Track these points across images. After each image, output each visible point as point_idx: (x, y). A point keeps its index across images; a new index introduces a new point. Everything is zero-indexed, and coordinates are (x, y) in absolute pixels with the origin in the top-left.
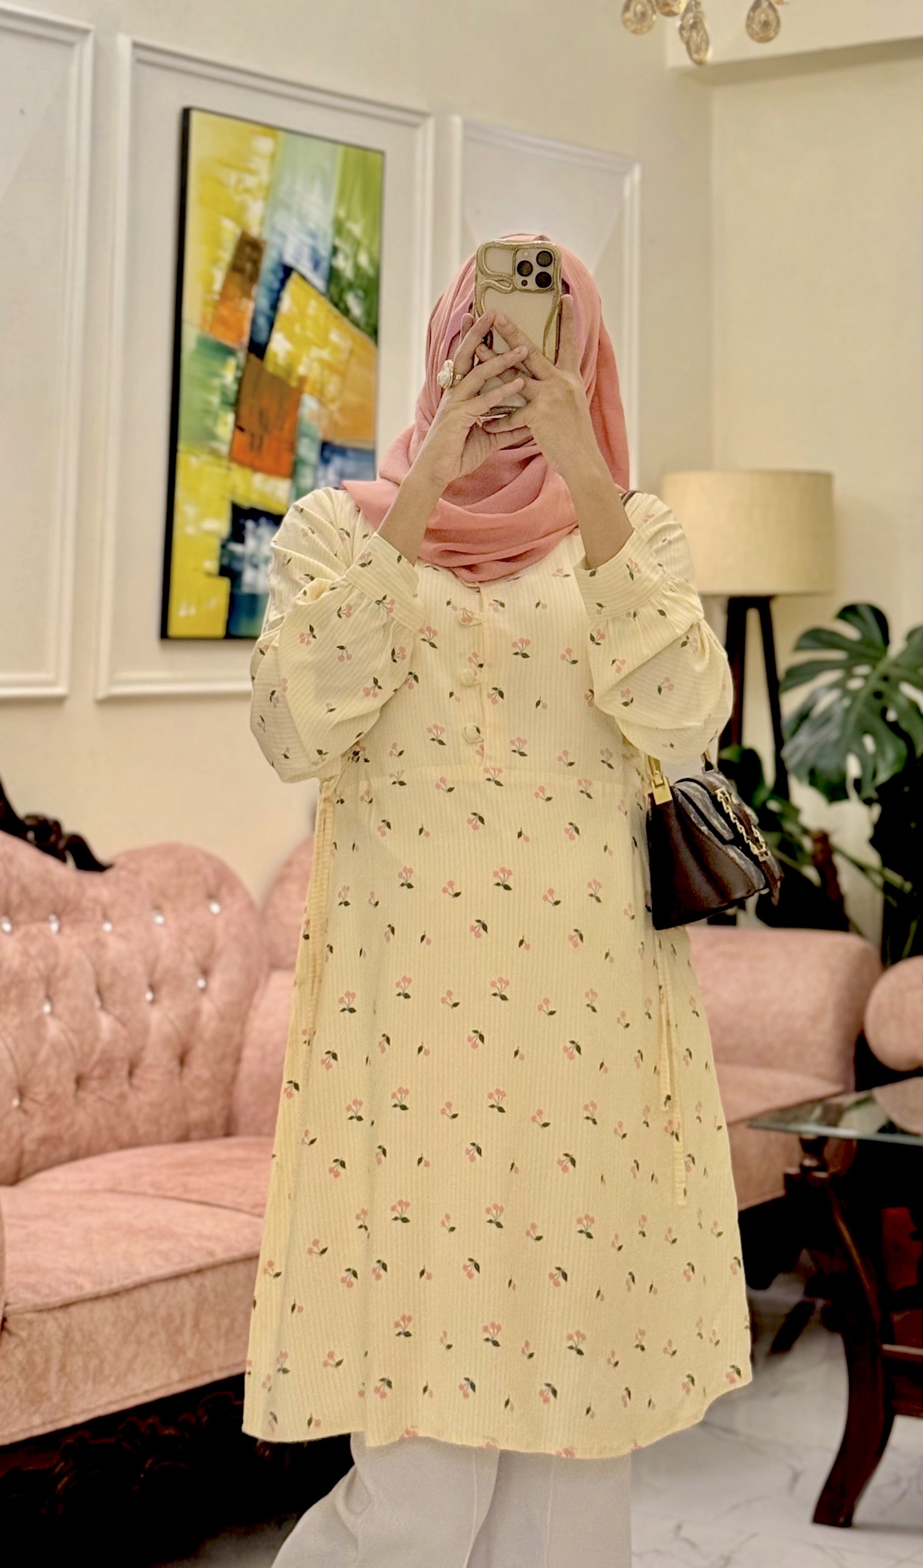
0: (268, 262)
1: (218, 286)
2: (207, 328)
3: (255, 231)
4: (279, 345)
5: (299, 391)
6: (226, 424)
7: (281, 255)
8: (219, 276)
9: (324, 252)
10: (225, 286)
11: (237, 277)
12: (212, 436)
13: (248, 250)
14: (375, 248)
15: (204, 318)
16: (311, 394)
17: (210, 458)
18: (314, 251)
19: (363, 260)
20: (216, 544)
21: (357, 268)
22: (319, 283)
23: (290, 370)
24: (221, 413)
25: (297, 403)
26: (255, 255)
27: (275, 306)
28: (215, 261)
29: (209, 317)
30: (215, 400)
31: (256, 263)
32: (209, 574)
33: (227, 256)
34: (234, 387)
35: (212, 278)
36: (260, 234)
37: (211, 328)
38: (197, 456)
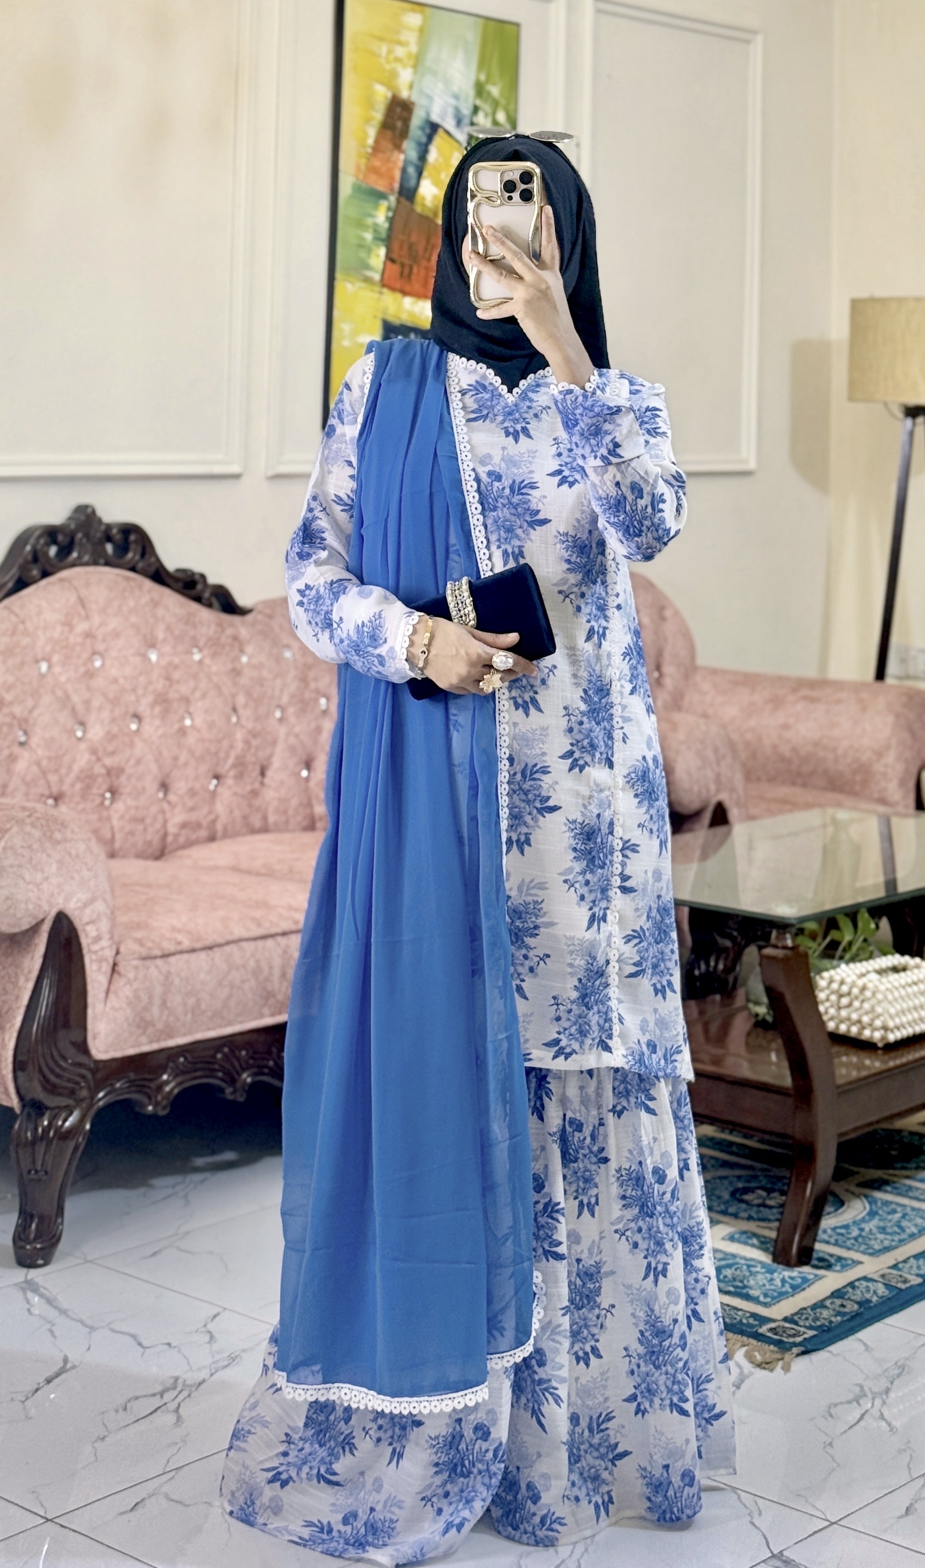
0: (416, 121)
1: (371, 141)
2: (361, 177)
3: (404, 94)
4: (427, 190)
6: (378, 256)
7: (428, 114)
8: (372, 133)
9: (466, 111)
10: (377, 141)
11: (389, 133)
12: (368, 267)
13: (398, 110)
14: (511, 107)
15: (358, 168)
17: (363, 285)
18: (457, 110)
19: (502, 117)
21: (496, 123)
22: (462, 138)
24: (374, 247)
26: (405, 114)
27: (423, 156)
28: (368, 121)
29: (363, 167)
30: (369, 236)
31: (406, 121)
33: (378, 116)
34: (386, 225)
35: (366, 134)
36: (409, 97)
37: (365, 176)
38: (352, 283)
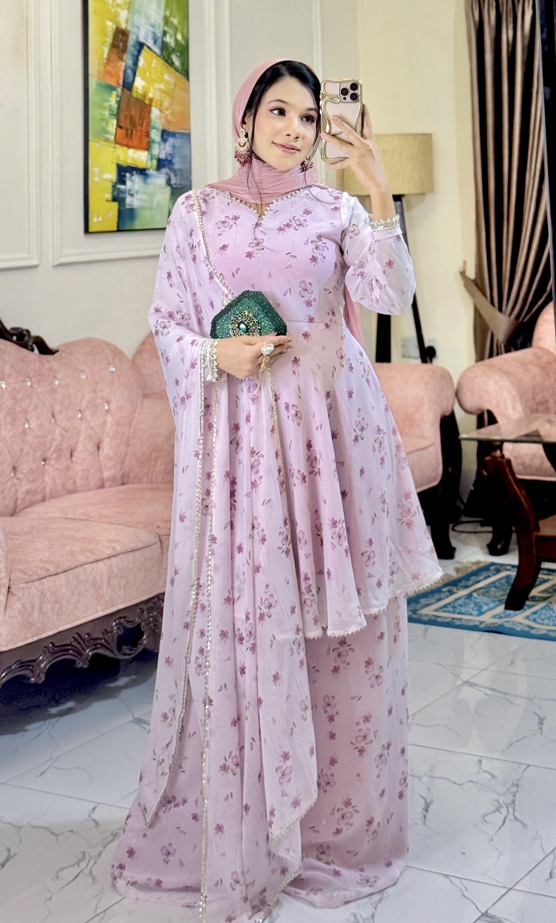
0: (131, 42)
1: (105, 56)
2: (101, 78)
3: (123, 26)
4: (139, 84)
5: (150, 106)
6: (113, 125)
7: (137, 37)
8: (106, 50)
9: (159, 34)
10: (109, 55)
11: (115, 50)
12: (107, 132)
13: (120, 36)
14: (185, 30)
15: (99, 72)
16: (156, 107)
17: (105, 143)
18: (154, 34)
19: (179, 37)
20: (110, 186)
21: (176, 41)
22: (157, 51)
23: (145, 96)
24: (110, 120)
25: (149, 112)
26: (124, 38)
27: (136, 63)
28: (103, 43)
29: (102, 72)
30: (107, 113)
31: (125, 42)
32: (108, 201)
33: (109, 40)
34: (116, 106)
35: (103, 51)
36: (126, 27)
37: (103, 77)
38: (98, 143)
